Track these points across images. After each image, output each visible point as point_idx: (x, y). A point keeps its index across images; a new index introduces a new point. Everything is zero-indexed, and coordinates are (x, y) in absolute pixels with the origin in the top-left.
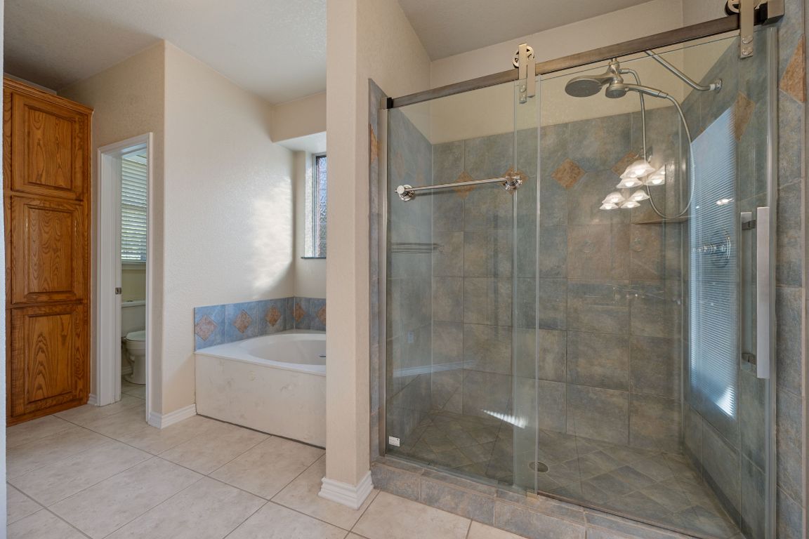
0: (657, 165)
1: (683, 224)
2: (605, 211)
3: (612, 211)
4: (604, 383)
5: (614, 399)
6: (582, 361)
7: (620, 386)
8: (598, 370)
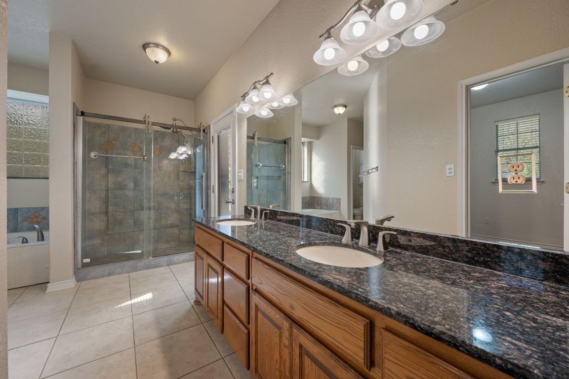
0: (189, 148)
1: (195, 172)
2: (170, 159)
3: (174, 159)
4: (171, 226)
5: (175, 231)
6: (164, 220)
7: (176, 226)
8: (169, 222)
